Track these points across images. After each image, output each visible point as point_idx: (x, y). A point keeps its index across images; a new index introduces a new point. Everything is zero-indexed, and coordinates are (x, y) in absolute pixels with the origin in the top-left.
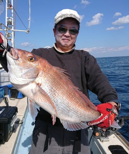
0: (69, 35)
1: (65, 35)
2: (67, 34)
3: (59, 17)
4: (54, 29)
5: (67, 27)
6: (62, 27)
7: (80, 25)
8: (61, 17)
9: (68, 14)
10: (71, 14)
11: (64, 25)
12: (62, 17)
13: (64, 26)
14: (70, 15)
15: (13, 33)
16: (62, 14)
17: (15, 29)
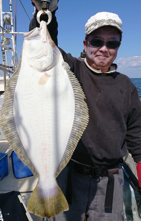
0: (107, 50)
1: (101, 49)
2: (104, 48)
3: (92, 25)
4: (84, 42)
5: (103, 39)
6: (96, 38)
7: (122, 34)
8: (95, 24)
9: (104, 20)
10: (110, 20)
11: (99, 36)
12: (97, 25)
13: (99, 38)
14: (107, 20)
15: (13, 38)
16: (96, 20)
17: (16, 32)
